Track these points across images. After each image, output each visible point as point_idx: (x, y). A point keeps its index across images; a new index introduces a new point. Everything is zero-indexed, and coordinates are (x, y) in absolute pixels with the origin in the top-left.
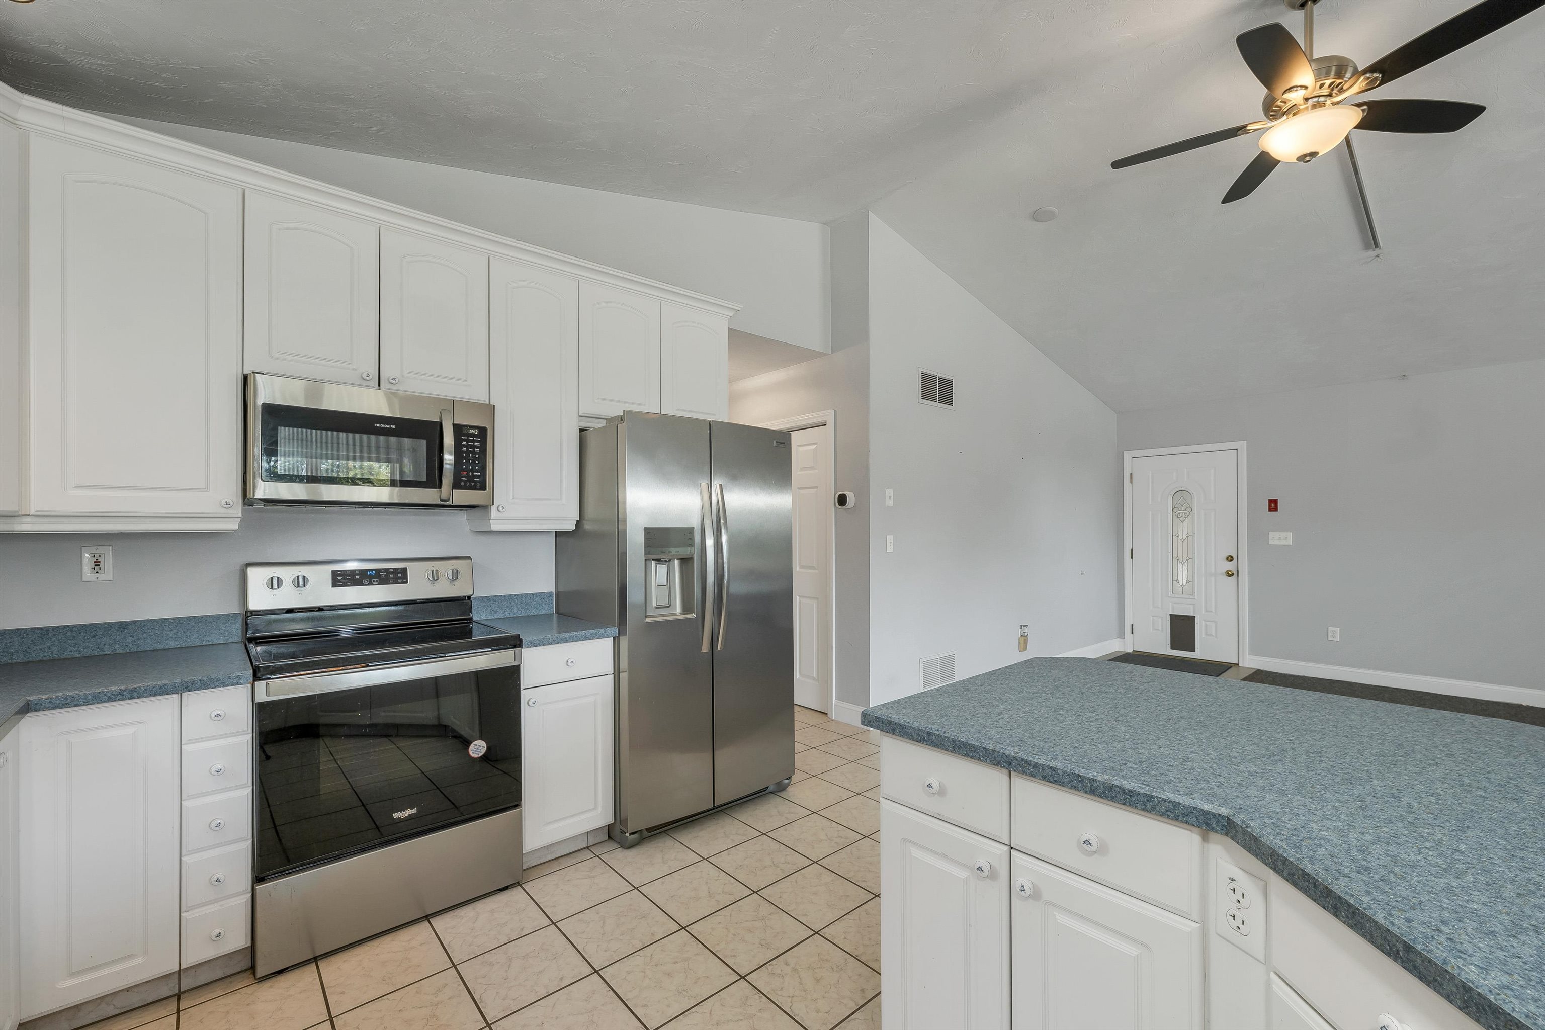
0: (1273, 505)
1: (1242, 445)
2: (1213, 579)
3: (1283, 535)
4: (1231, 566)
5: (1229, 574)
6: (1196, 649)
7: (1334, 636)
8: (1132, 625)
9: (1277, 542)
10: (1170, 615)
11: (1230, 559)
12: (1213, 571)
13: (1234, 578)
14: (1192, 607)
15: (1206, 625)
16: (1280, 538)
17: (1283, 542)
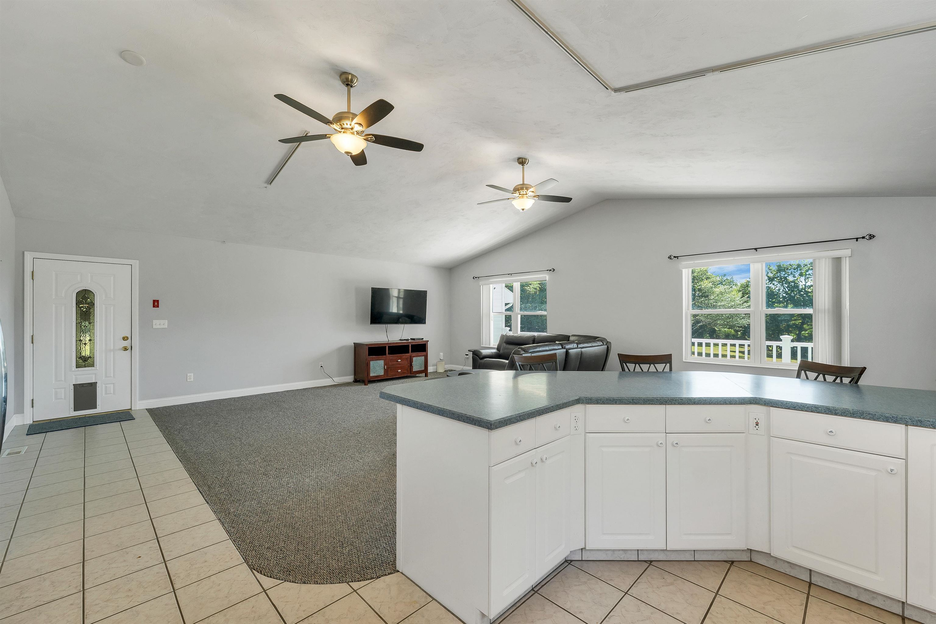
0: (156, 304)
1: (136, 263)
2: (112, 353)
3: (162, 322)
4: (126, 343)
5: (125, 349)
6: (98, 406)
7: (190, 379)
8: (33, 400)
9: (159, 327)
10: (74, 385)
11: (125, 339)
12: (112, 348)
13: (128, 352)
14: (94, 376)
15: (106, 387)
16: (160, 324)
17: (162, 327)
